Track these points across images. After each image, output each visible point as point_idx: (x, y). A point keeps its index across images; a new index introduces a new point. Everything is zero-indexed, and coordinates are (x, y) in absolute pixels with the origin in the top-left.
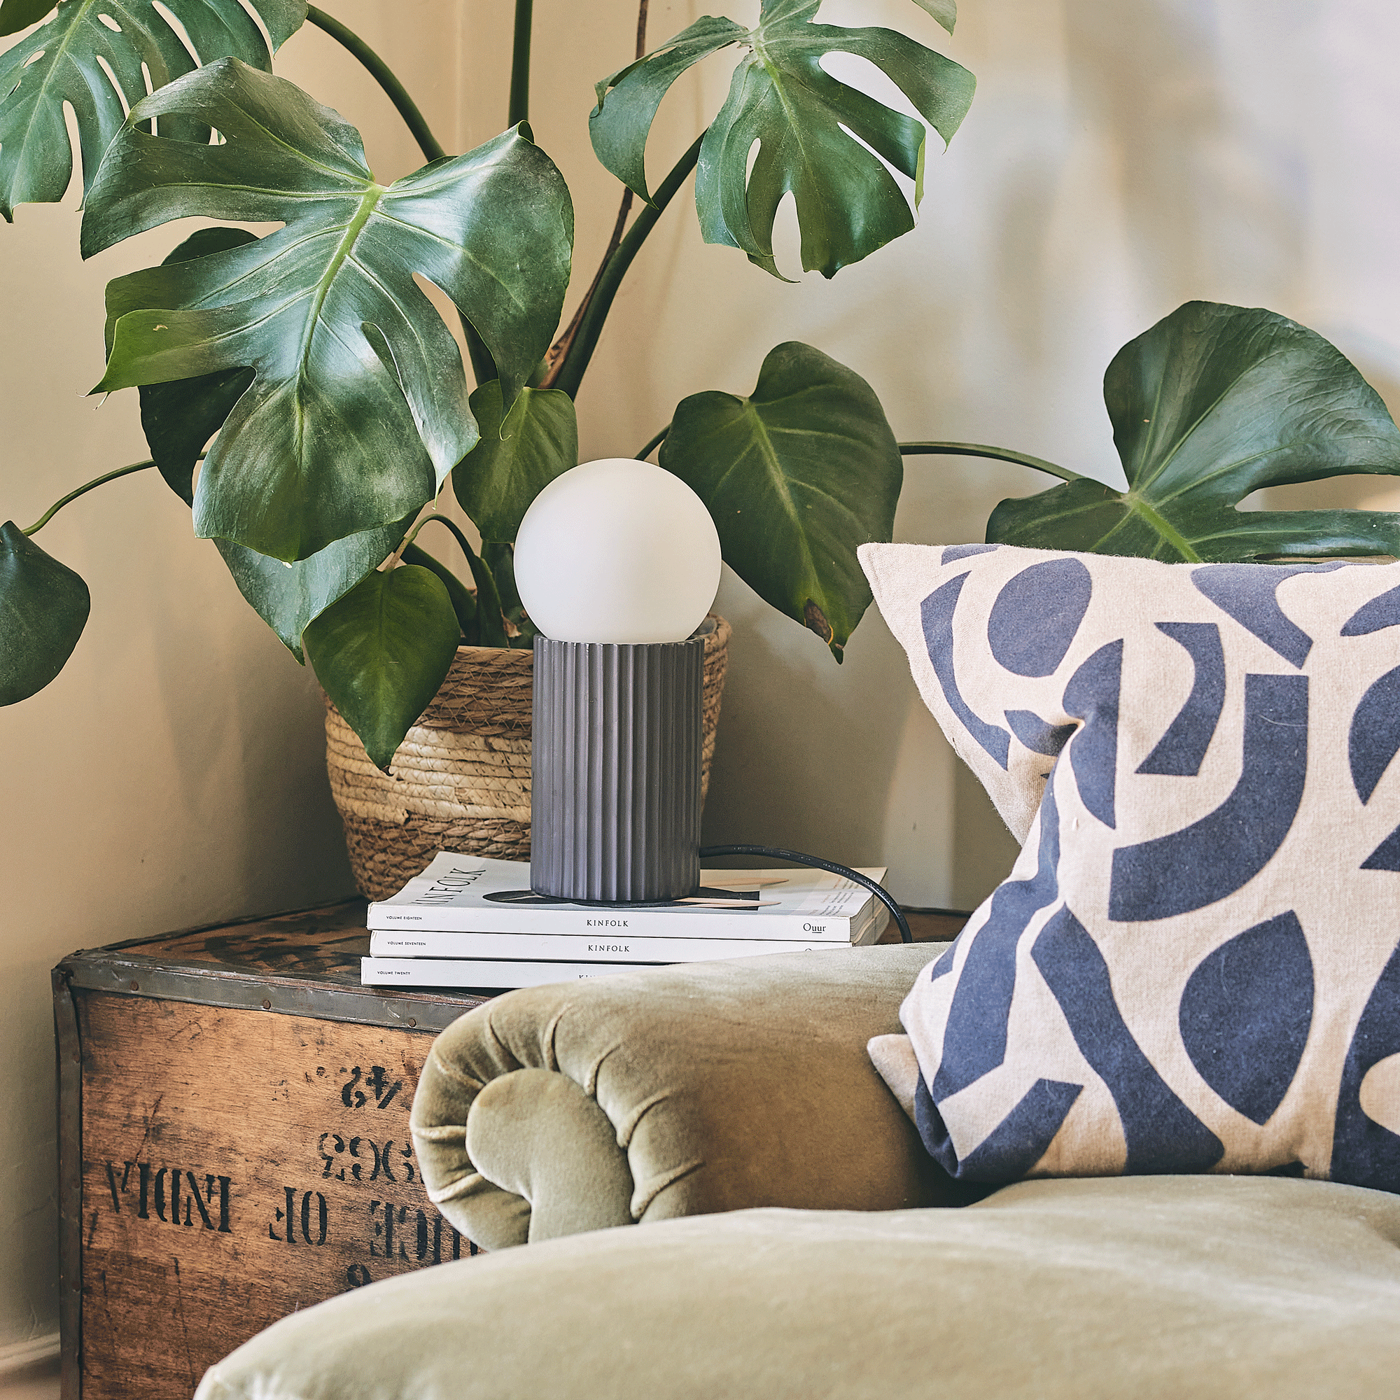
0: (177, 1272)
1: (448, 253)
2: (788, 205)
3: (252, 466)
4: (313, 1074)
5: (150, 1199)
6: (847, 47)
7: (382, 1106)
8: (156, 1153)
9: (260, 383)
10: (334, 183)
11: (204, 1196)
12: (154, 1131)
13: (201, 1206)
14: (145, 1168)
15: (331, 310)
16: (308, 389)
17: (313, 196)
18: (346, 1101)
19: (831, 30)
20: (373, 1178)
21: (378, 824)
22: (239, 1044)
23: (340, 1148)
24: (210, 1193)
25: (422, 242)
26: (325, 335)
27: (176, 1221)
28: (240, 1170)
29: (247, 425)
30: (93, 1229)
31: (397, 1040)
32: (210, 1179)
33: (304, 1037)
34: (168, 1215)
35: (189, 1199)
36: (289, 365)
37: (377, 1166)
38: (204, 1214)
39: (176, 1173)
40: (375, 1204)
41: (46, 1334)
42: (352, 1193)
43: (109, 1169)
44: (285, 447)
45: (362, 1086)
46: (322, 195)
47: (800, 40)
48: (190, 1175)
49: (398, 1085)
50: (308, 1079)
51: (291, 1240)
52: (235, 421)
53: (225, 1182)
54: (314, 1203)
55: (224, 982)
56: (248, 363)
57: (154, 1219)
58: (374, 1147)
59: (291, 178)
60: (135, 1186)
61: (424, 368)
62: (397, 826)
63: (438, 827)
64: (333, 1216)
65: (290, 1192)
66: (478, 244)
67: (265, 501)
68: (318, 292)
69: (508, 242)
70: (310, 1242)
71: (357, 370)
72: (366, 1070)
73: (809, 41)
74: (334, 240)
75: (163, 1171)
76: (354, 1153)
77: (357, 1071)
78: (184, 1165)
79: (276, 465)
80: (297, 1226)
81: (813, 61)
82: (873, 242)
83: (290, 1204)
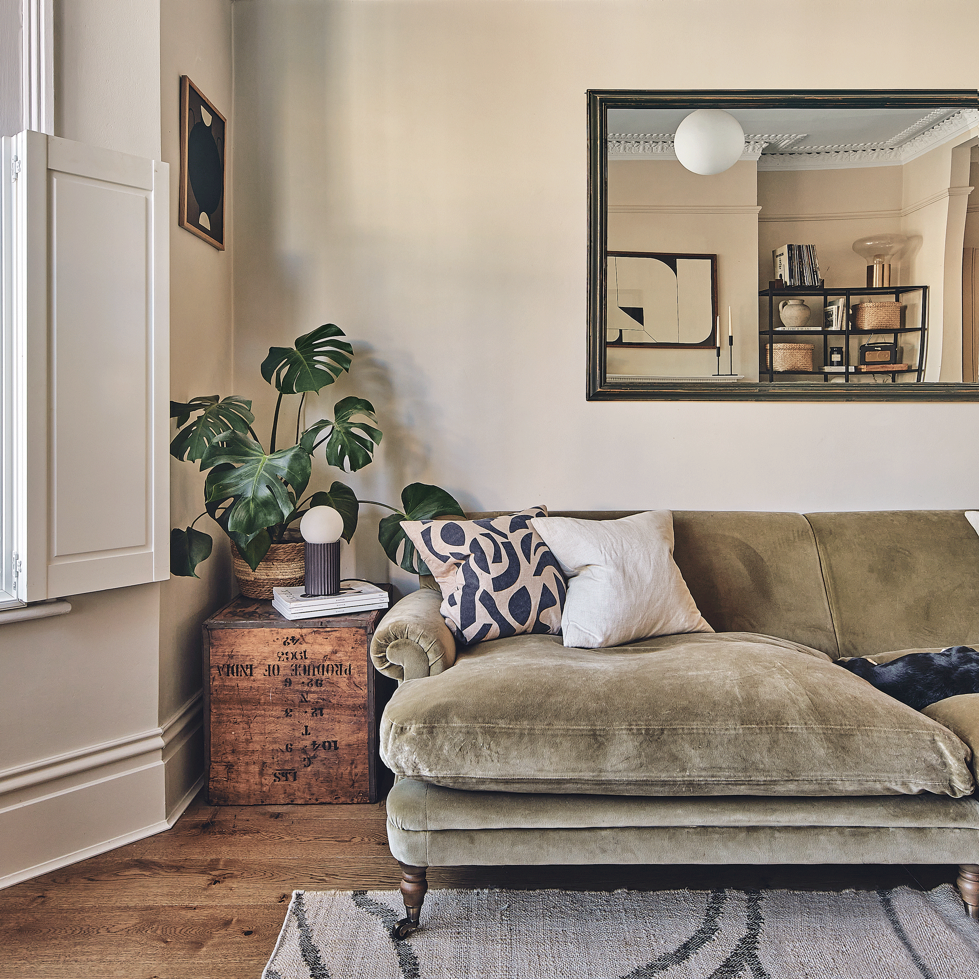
0: (238, 687)
1: (283, 470)
2: (347, 458)
3: (241, 516)
4: (276, 640)
5: (230, 672)
6: (356, 427)
7: (294, 644)
8: (232, 662)
9: (242, 498)
10: (256, 456)
11: (245, 670)
12: (231, 657)
13: (244, 671)
14: (228, 666)
15: (259, 482)
16: (254, 499)
17: (251, 458)
18: (285, 644)
19: (352, 423)
20: (292, 659)
21: (247, 580)
22: (255, 636)
23: (283, 654)
24: (247, 668)
25: (277, 468)
26: (257, 487)
27: (237, 675)
28: (255, 663)
29: (239, 507)
30: (213, 681)
31: (299, 630)
32: (247, 665)
33: (273, 632)
34: (235, 674)
35: (241, 670)
36: (250, 495)
37: (293, 657)
38: (246, 673)
39: (237, 665)
40: (292, 665)
41: (184, 704)
42: (286, 664)
43: (218, 667)
44: (248, 511)
45: (289, 641)
46: (253, 458)
47: (346, 425)
48: (241, 665)
49: (298, 640)
50: (274, 641)
51: (269, 675)
52: (237, 506)
53: (251, 666)
54: (276, 667)
55: (250, 623)
56: (240, 494)
57: (231, 675)
58: (292, 653)
59: (247, 454)
60: (226, 670)
61: (281, 494)
62: (252, 581)
63: (262, 581)
64: (281, 669)
65: (269, 666)
66: (290, 468)
67: (244, 523)
68: (256, 478)
69: (297, 467)
70: (275, 675)
71: (266, 495)
72: (290, 637)
73: (347, 425)
74: (258, 467)
75: (234, 665)
76: (287, 655)
77: (287, 638)
78: (240, 664)
79: (247, 515)
80: (271, 672)
81: (349, 429)
82: (364, 465)
83: (269, 668)
